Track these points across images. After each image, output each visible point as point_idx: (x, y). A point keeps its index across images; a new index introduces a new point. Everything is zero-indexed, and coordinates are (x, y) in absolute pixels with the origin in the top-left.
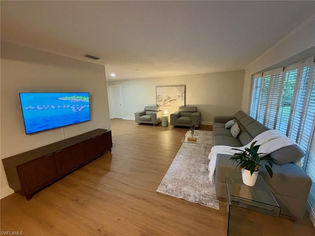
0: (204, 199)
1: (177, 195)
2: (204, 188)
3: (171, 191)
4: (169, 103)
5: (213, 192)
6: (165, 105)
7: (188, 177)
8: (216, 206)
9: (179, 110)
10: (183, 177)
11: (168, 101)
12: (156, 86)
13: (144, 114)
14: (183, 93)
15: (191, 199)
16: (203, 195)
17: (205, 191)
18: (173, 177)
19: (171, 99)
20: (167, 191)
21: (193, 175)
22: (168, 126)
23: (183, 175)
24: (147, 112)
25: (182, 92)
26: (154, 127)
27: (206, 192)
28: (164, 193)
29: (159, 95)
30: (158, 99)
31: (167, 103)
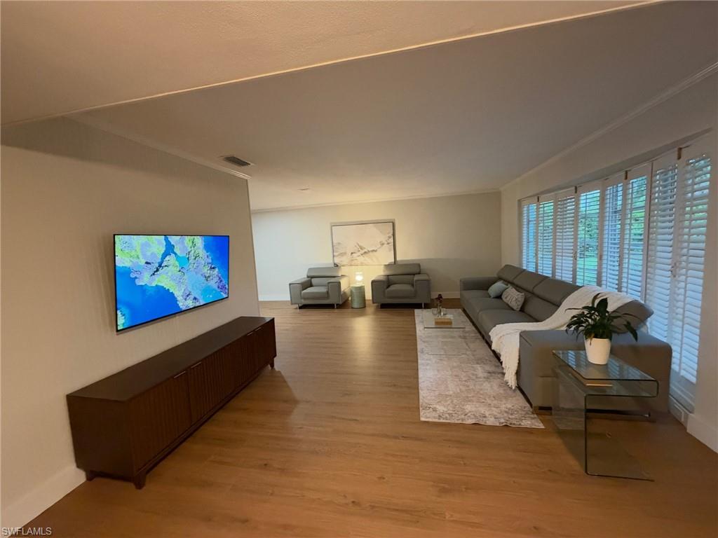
0: (510, 416)
1: (463, 420)
2: (501, 401)
3: (447, 415)
4: (361, 259)
5: (520, 405)
6: (353, 263)
7: (463, 389)
8: (537, 424)
9: (384, 271)
10: (454, 390)
11: (359, 254)
12: (331, 223)
13: (308, 284)
14: (390, 237)
15: (490, 421)
16: (506, 412)
17: (507, 405)
18: (437, 393)
19: (366, 250)
20: (440, 416)
21: (471, 384)
22: (365, 307)
23: (452, 388)
24: (314, 281)
25: (388, 235)
26: (336, 311)
27: (509, 406)
28: (437, 420)
29: (339, 244)
30: (337, 252)
31: (357, 258)
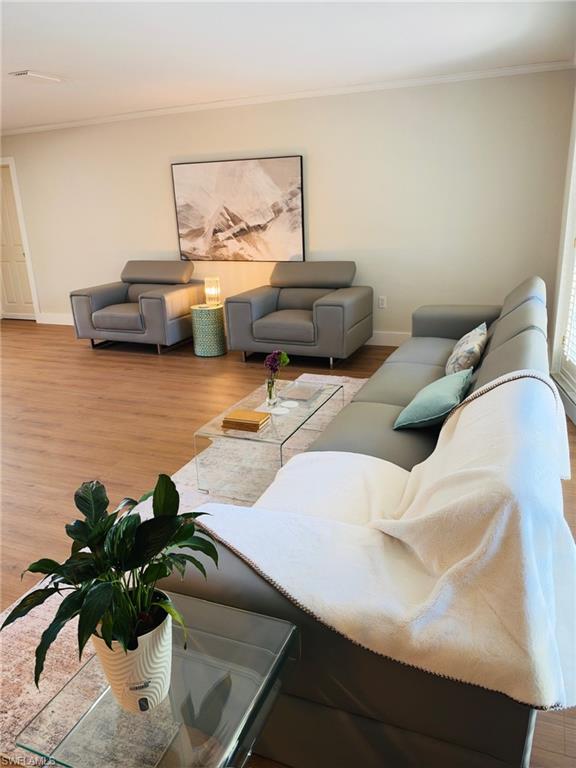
4: (234, 246)
6: (218, 253)
9: (272, 277)
11: (229, 233)
12: (171, 158)
14: (293, 194)
19: (243, 225)
22: (223, 354)
24: (134, 291)
25: (289, 190)
26: (160, 358)
29: (188, 206)
30: (185, 226)
31: (225, 243)
